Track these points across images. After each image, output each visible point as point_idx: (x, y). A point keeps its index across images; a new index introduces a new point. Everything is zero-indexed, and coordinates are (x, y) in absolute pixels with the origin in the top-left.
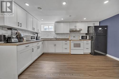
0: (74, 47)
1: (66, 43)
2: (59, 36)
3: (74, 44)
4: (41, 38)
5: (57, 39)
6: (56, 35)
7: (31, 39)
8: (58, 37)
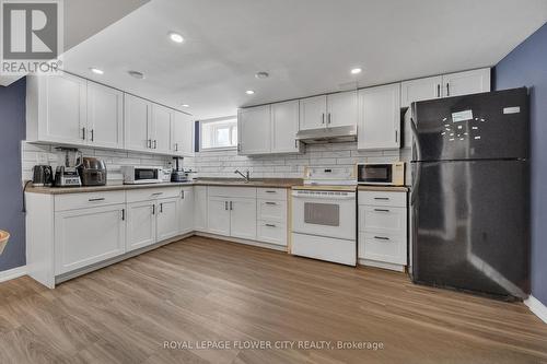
0: (306, 221)
1: (271, 197)
2: (264, 169)
3: (306, 204)
4: (195, 175)
5: (250, 182)
6: (250, 164)
7: (137, 177)
8: (257, 172)
